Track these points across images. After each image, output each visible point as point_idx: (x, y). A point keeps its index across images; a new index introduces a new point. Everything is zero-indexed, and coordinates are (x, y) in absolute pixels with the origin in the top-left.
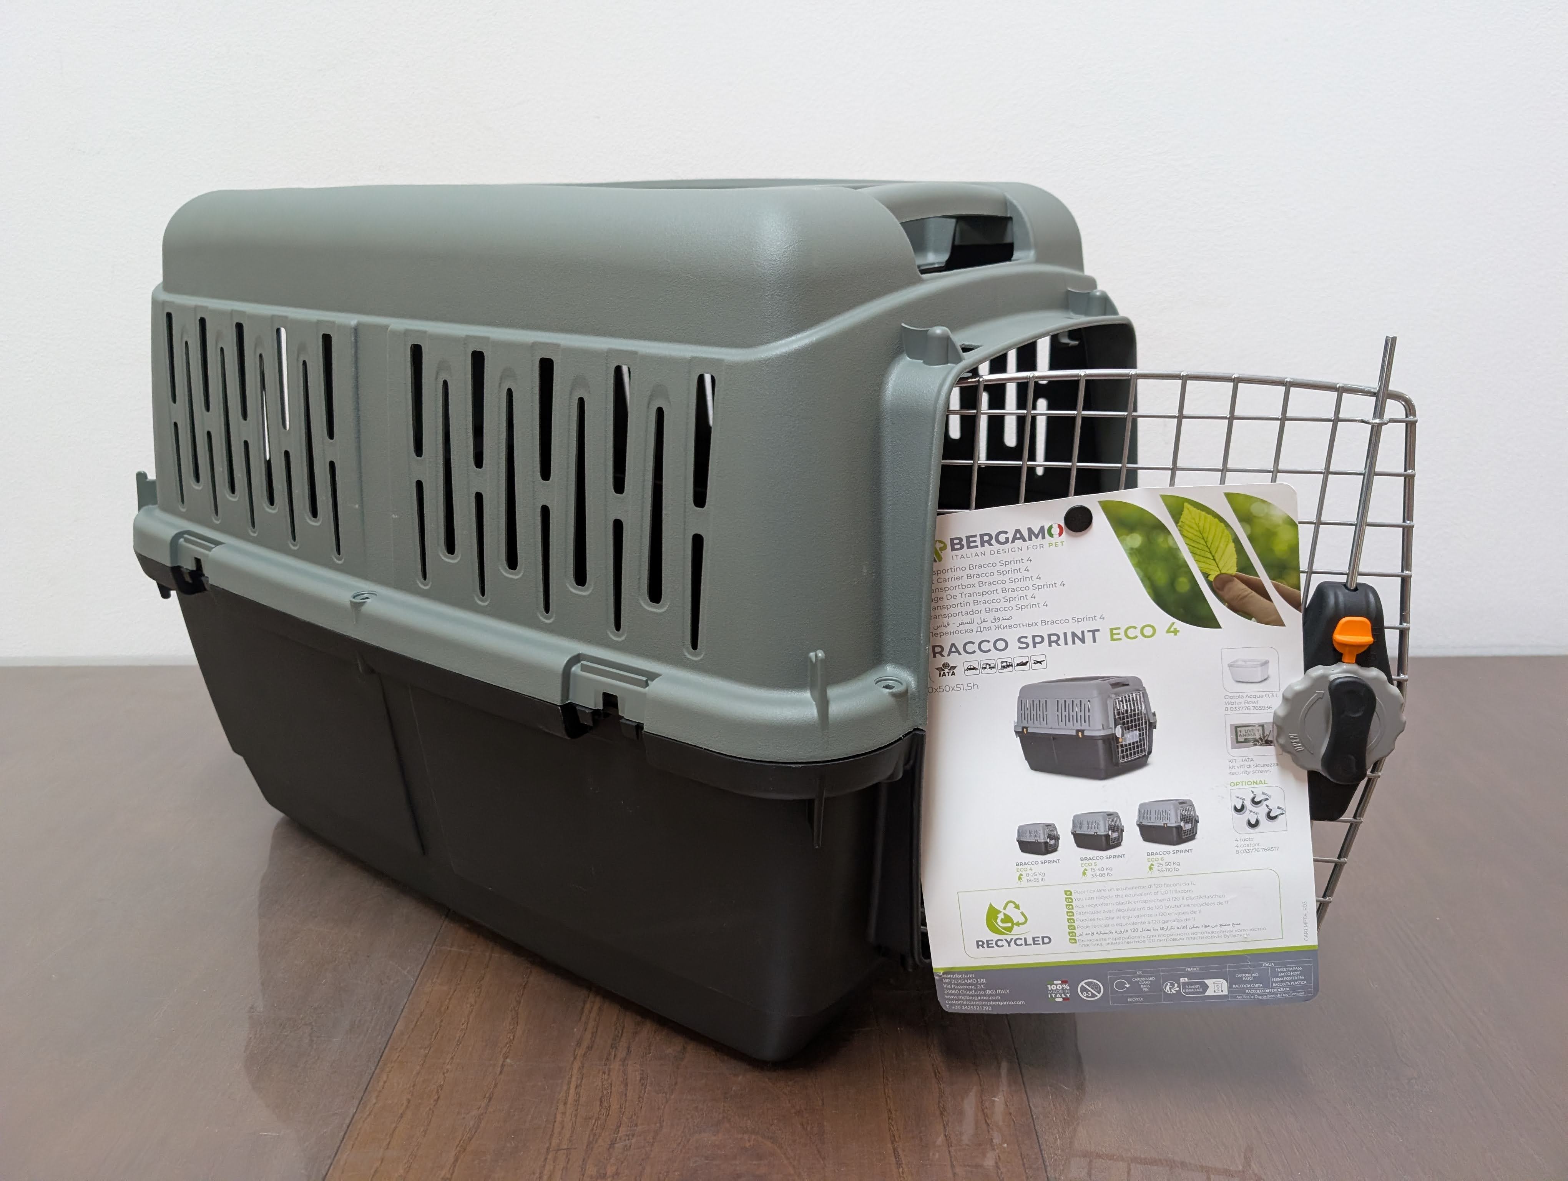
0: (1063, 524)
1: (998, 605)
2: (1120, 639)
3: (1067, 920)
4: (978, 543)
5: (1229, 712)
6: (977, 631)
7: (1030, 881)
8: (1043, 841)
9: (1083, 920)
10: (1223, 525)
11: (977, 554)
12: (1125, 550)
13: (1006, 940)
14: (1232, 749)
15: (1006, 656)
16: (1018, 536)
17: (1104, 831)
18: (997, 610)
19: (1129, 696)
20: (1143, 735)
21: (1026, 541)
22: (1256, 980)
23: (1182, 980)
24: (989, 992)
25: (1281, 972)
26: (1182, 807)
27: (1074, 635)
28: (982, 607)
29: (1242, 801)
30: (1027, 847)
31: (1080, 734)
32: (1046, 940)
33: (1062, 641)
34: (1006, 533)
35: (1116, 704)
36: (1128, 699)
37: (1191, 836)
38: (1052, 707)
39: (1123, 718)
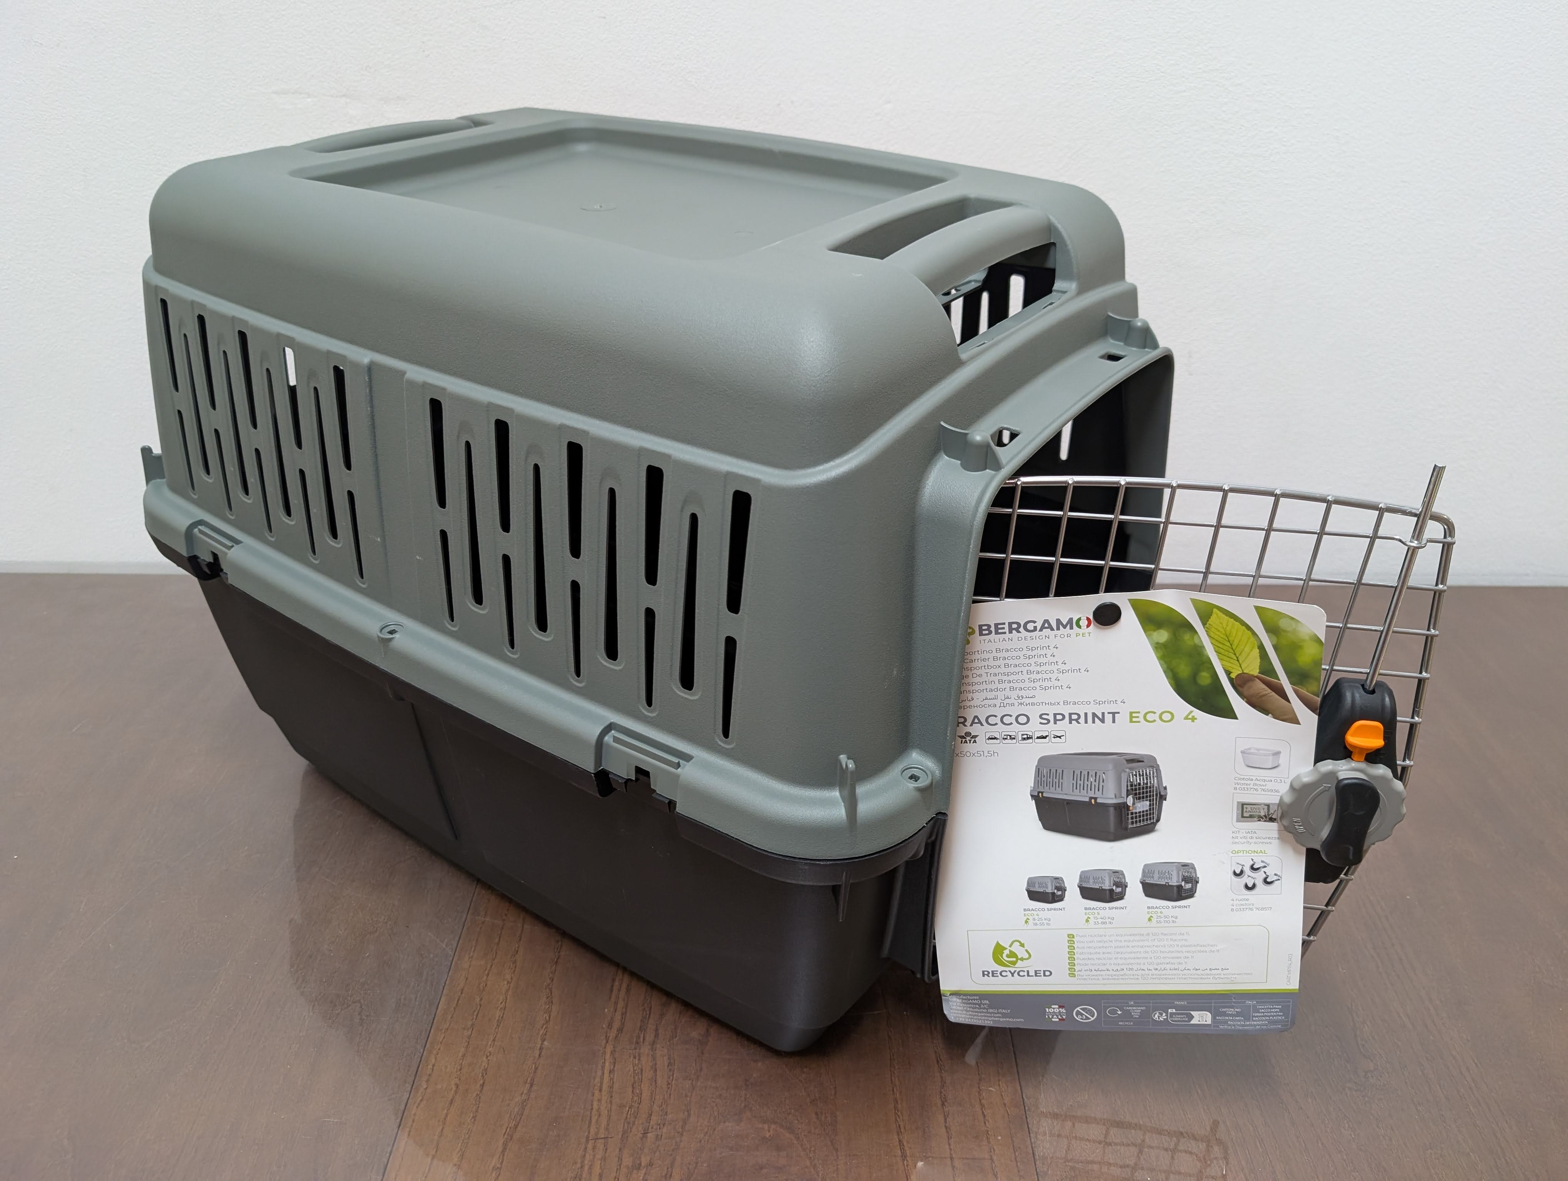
0: (1091, 617)
1: (1022, 685)
2: (1139, 722)
3: (1067, 958)
4: (1007, 630)
5: (1238, 791)
6: (1000, 707)
7: (1036, 924)
8: (1050, 891)
9: (1083, 959)
10: (1249, 633)
11: (1004, 640)
12: (1151, 644)
13: (1010, 972)
14: (1237, 822)
15: (1028, 729)
16: (1046, 625)
17: (1109, 886)
18: (1021, 689)
19: (1143, 771)
20: (1153, 805)
21: (1054, 630)
22: (1238, 1014)
23: (1170, 1011)
24: (991, 1011)
25: (1262, 1009)
26: (1184, 869)
27: (1094, 715)
28: (1008, 685)
29: (1241, 867)
30: (1034, 895)
31: (1093, 800)
32: (1047, 973)
33: (1082, 720)
34: (1034, 622)
35: (1130, 777)
36: (1141, 774)
37: (1190, 894)
38: (1068, 776)
39: (1136, 790)
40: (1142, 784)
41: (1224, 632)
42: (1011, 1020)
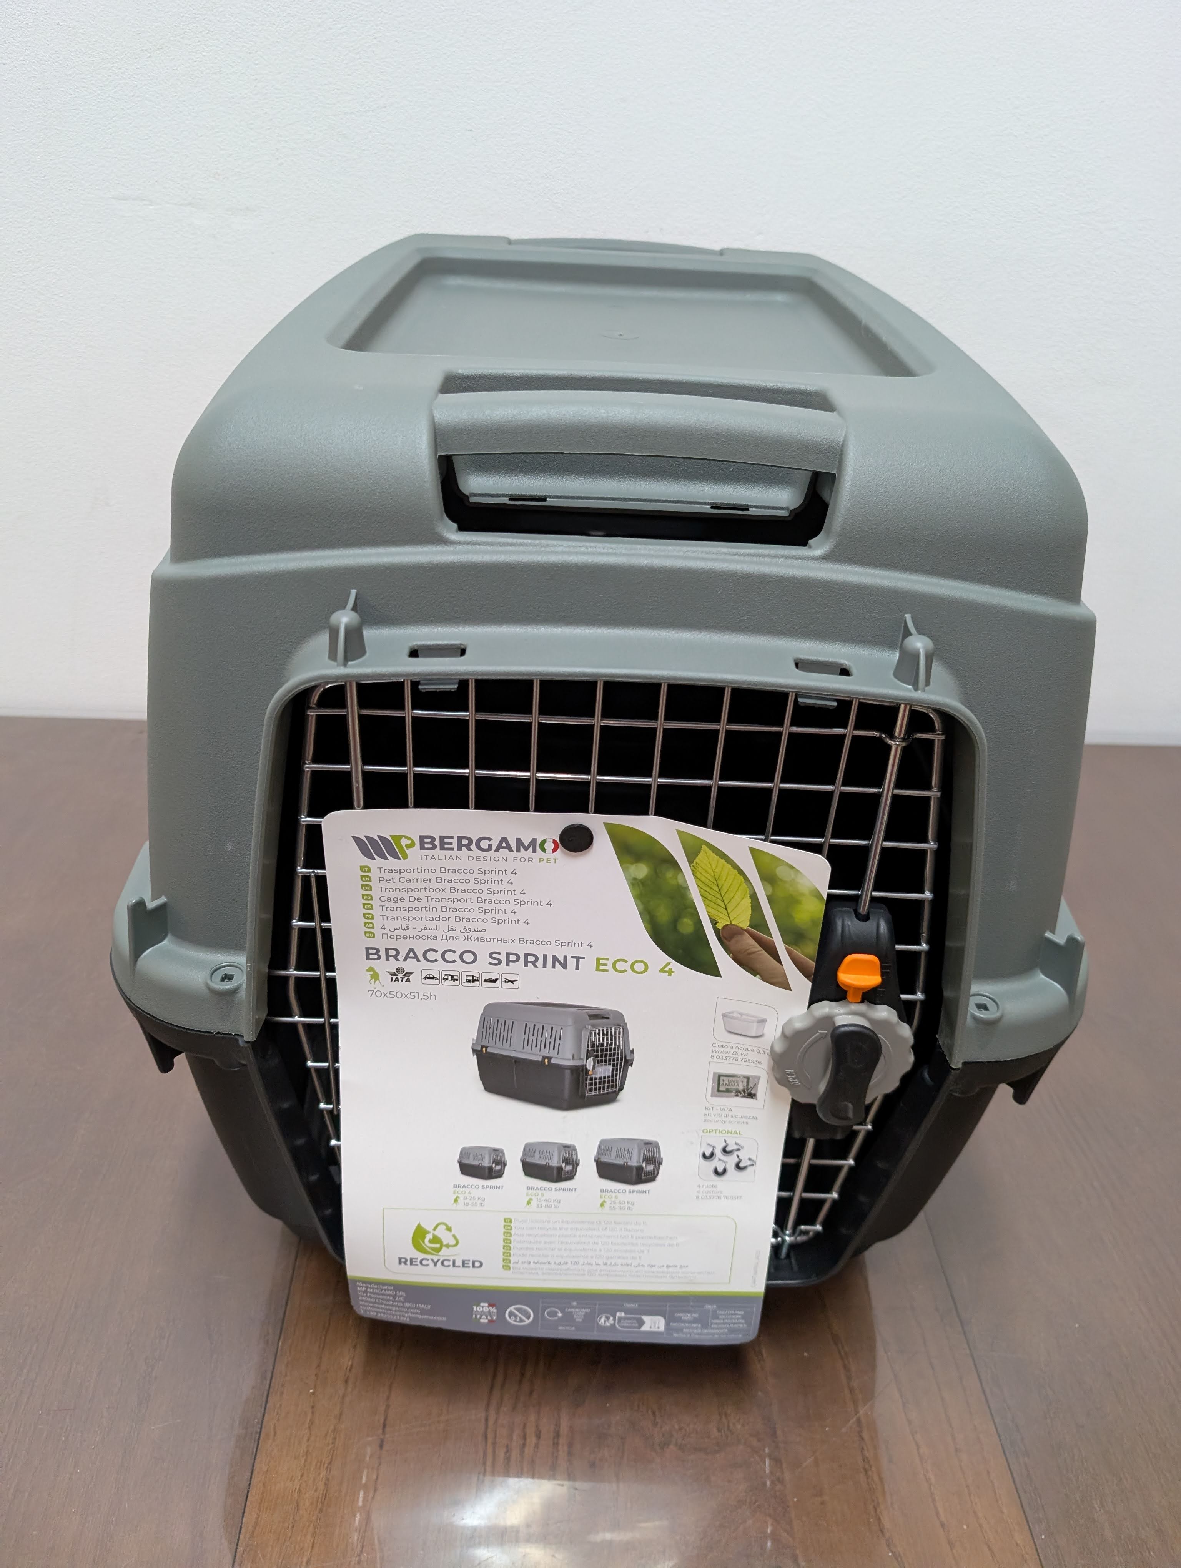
1: (470, 915)
2: (607, 971)
3: (502, 1247)
4: (455, 846)
5: (716, 1060)
6: (441, 940)
7: (467, 1204)
8: (487, 1165)
9: (522, 1248)
10: (741, 877)
11: (451, 857)
12: (627, 880)
13: (433, 1260)
14: (711, 1096)
15: (473, 970)
16: (504, 845)
17: (558, 1163)
18: (469, 920)
19: (607, 1030)
20: (617, 1071)
21: (513, 850)
22: (695, 1320)
23: (618, 1314)
24: (407, 1305)
25: (722, 1315)
26: (646, 1148)
27: (555, 958)
28: (452, 914)
29: (711, 1149)
30: (467, 1169)
31: (546, 1061)
32: (477, 1264)
33: (540, 963)
34: (490, 839)
35: (592, 1036)
36: (605, 1033)
37: (651, 1177)
38: (518, 1029)
39: (597, 1051)
40: (605, 1045)
41: (713, 875)
42: (431, 1318)
